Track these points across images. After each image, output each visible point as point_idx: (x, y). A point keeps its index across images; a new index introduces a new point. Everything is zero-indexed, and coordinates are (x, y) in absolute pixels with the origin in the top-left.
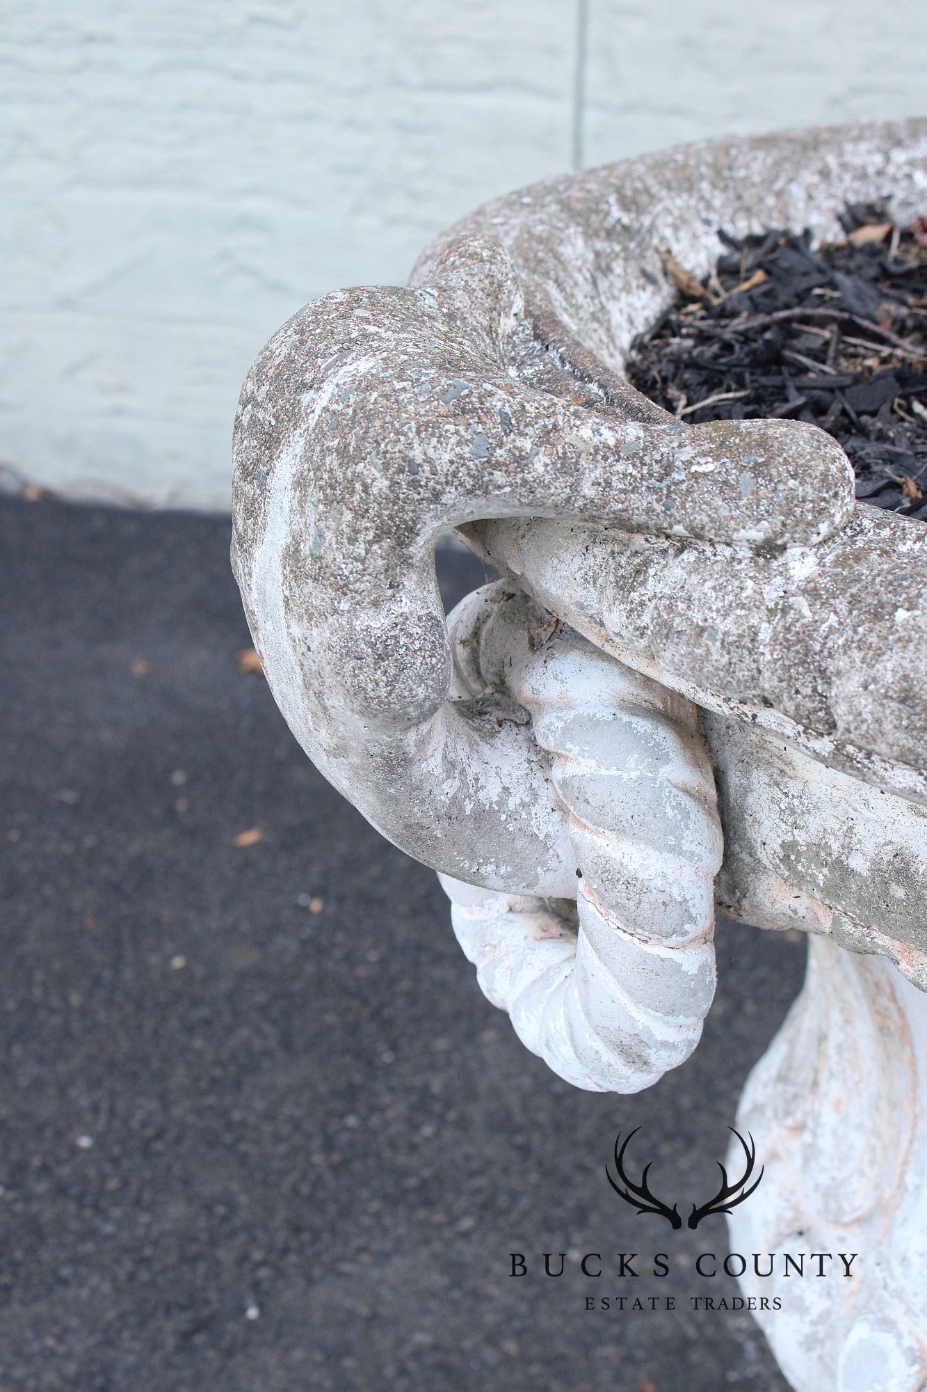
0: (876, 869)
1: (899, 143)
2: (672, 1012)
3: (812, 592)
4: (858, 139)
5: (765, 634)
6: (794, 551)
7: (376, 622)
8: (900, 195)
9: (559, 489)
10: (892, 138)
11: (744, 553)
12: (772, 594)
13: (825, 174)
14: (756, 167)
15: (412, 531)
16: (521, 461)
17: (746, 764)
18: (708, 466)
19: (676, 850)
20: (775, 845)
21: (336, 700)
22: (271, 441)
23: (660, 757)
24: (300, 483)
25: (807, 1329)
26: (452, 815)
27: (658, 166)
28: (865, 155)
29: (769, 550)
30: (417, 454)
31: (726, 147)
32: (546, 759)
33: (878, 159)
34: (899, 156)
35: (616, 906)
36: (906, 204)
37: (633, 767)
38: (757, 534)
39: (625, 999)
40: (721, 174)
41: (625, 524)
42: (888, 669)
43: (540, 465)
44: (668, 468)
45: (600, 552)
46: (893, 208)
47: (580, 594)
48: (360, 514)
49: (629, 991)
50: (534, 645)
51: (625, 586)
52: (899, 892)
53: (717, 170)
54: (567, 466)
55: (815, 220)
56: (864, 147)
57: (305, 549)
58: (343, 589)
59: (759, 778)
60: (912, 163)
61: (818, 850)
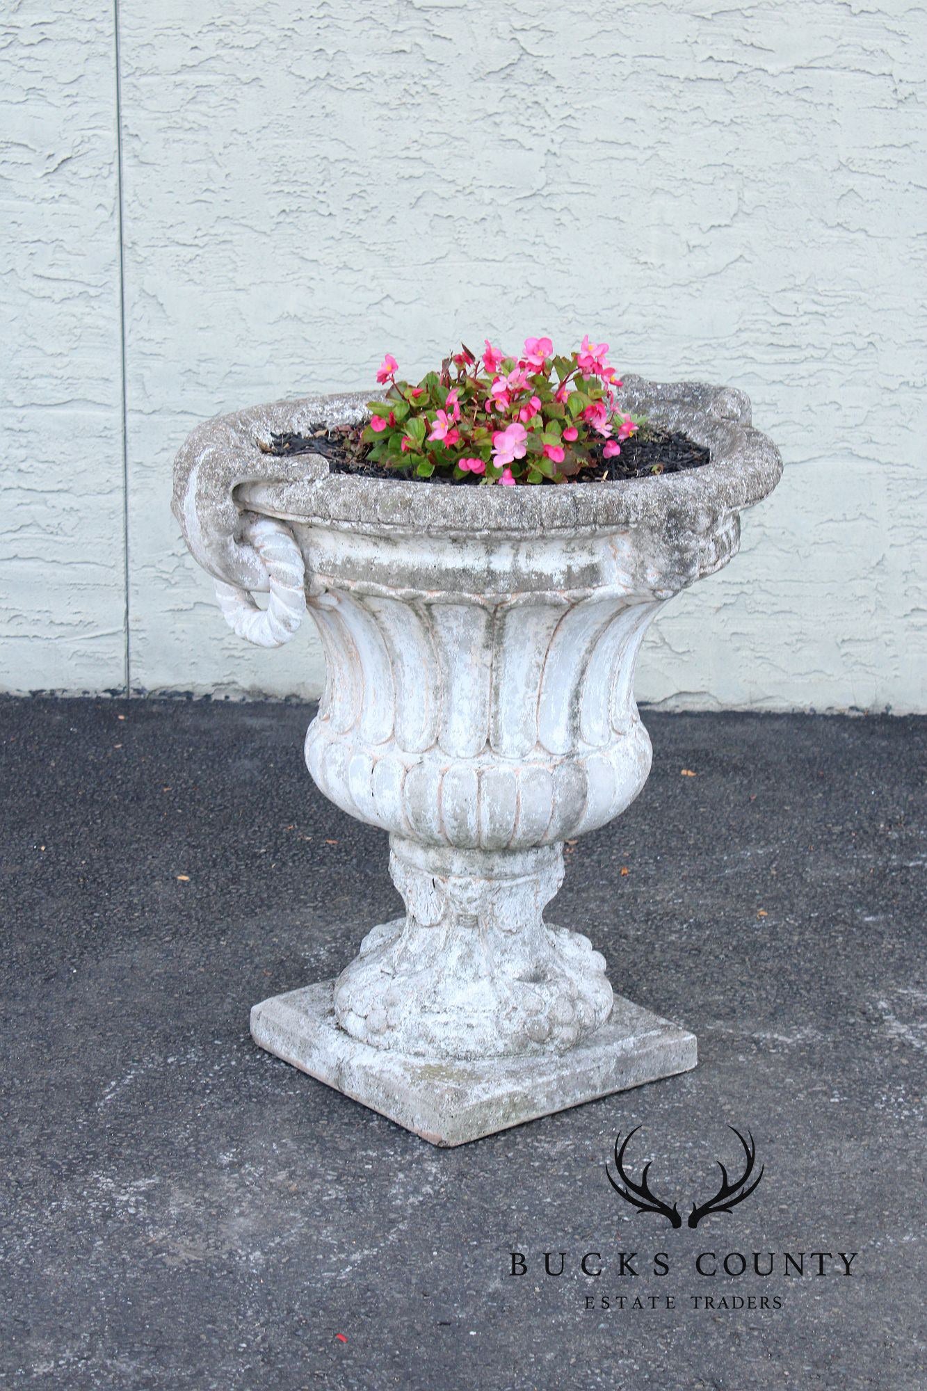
0: (343, 562)
1: (327, 403)
2: (296, 608)
3: (322, 488)
4: (312, 403)
5: (313, 499)
6: (317, 481)
7: (222, 507)
8: (329, 421)
9: (263, 472)
10: (325, 402)
11: (306, 483)
12: (313, 490)
13: (303, 414)
14: (280, 412)
15: (230, 484)
16: (254, 466)
17: (308, 547)
18: (296, 464)
19: (294, 564)
20: (318, 565)
21: (211, 530)
22: (188, 470)
23: (288, 543)
24: (199, 477)
25: (338, 769)
26: (237, 562)
27: (249, 412)
28: (315, 408)
29: (312, 481)
30: (230, 466)
31: (269, 406)
32: (257, 550)
33: (320, 409)
34: (327, 408)
35: (281, 579)
36: (331, 424)
37: (282, 546)
38: (309, 477)
39: (284, 606)
40: (269, 415)
41: (279, 481)
42: (340, 500)
43: (258, 467)
44: (287, 466)
45: (271, 490)
46: (327, 425)
47: (267, 500)
48: (217, 481)
49: (285, 603)
50: (251, 523)
51: (278, 496)
52: (348, 566)
53: (268, 414)
54: (264, 467)
55: (301, 430)
56: (315, 405)
57: (202, 492)
58: (213, 499)
59: (312, 549)
60: (332, 410)
61: (328, 563)
